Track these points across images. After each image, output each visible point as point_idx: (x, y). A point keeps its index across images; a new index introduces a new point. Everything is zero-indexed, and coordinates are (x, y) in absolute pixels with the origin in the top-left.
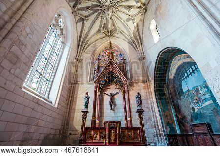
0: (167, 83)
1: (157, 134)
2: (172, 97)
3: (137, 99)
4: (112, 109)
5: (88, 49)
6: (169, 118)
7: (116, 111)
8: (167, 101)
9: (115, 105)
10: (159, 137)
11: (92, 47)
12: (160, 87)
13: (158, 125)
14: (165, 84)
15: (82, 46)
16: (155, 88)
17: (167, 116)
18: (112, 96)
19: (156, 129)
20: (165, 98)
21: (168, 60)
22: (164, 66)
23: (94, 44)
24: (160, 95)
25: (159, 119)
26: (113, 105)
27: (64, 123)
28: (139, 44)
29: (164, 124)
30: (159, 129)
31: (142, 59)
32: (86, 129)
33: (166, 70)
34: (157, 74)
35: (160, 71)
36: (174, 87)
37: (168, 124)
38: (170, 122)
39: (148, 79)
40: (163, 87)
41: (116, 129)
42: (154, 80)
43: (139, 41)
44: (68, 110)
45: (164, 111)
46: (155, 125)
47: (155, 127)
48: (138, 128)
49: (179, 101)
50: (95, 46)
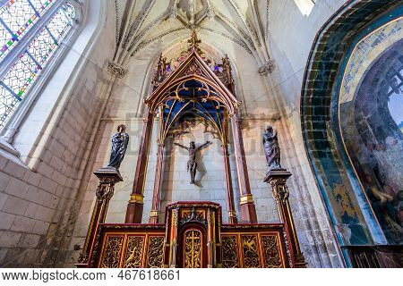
0: (335, 116)
1: (316, 247)
2: (350, 149)
3: (267, 144)
4: (193, 182)
5: (141, 50)
6: (346, 202)
7: (205, 185)
8: (336, 160)
9: (203, 172)
10: (323, 256)
11: (152, 47)
12: (315, 126)
13: (316, 223)
14: (329, 119)
15: (127, 41)
16: (303, 129)
17: (339, 196)
18: (195, 151)
19: (311, 234)
20: (330, 153)
21: (338, 57)
22: (328, 74)
23: (157, 41)
24: (317, 145)
25: (318, 205)
26: (197, 172)
27: (62, 218)
28: (258, 39)
29: (335, 218)
30: (320, 233)
31: (267, 70)
32: (105, 229)
33: (332, 84)
34: (309, 93)
35: (316, 85)
36: (357, 120)
37: (345, 218)
38: (350, 213)
39: (284, 111)
40: (324, 126)
41: (203, 228)
42: (302, 109)
43: (260, 34)
44: (78, 182)
45: (331, 186)
46: (308, 221)
47: (309, 227)
48: (277, 228)
49: (378, 154)
50: (159, 45)
